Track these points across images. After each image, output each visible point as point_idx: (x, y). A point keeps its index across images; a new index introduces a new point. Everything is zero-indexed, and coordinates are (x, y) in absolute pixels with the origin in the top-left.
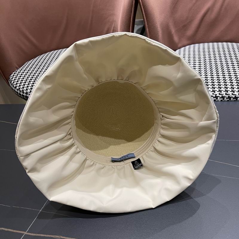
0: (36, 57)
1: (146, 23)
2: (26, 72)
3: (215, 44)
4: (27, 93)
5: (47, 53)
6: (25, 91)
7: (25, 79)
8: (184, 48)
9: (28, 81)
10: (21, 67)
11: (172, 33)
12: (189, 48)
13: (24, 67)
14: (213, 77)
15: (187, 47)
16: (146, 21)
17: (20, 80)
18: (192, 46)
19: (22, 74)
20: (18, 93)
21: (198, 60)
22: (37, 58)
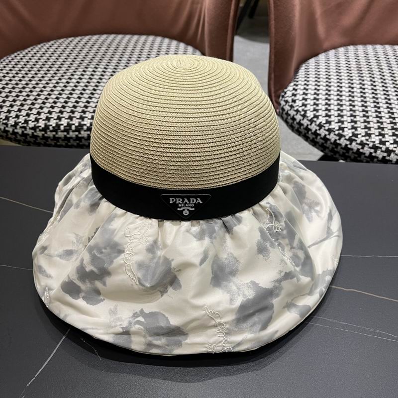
11: (317, 16)
18: (351, 48)
21: (368, 76)
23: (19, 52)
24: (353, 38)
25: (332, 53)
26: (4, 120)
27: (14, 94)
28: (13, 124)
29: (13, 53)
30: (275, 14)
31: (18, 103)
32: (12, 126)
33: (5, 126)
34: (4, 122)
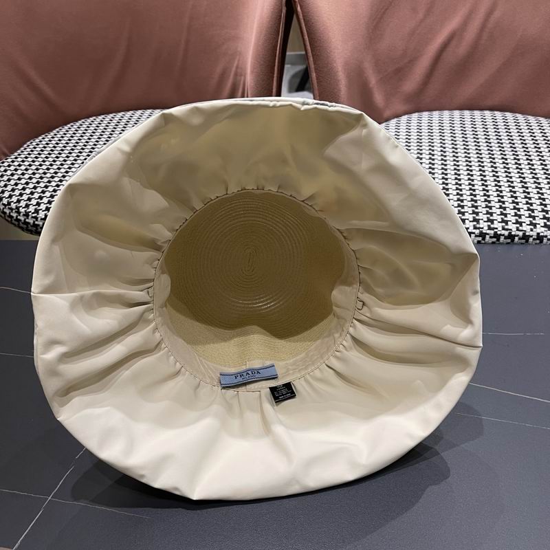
0: (51, 130)
1: (311, 59)
2: (27, 163)
3: (467, 113)
4: (27, 215)
5: (80, 122)
6: (22, 210)
7: (23, 181)
8: (396, 119)
9: (31, 186)
10: (16, 151)
11: (371, 86)
12: (409, 122)
13: (22, 152)
14: (460, 188)
15: (404, 118)
16: (310, 54)
17: (12, 182)
18: (415, 116)
19: (16, 170)
20: (5, 213)
21: (428, 148)
22: (54, 131)
23: (43, 136)
24: (417, 104)
25: (393, 122)
26: (33, 213)
27: (42, 185)
28: (43, 217)
29: (37, 137)
30: (319, 90)
31: (48, 194)
32: (42, 219)
33: (35, 220)
34: (34, 215)
